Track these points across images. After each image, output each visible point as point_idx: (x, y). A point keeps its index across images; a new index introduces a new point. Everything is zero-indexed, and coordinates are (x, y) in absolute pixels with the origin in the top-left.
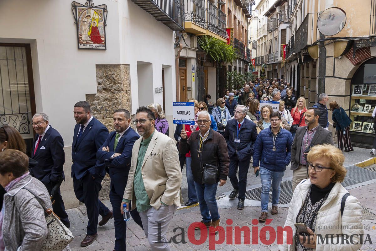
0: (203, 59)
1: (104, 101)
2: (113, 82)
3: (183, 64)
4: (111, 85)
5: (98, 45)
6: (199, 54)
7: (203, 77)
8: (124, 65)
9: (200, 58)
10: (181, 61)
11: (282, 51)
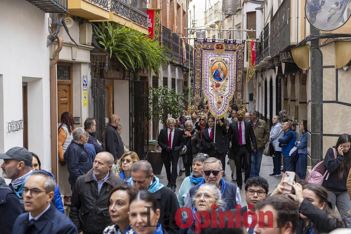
0: (103, 65)
3: (65, 75)
6: (96, 56)
7: (103, 98)
9: (98, 62)
10: (60, 68)
11: (250, 51)
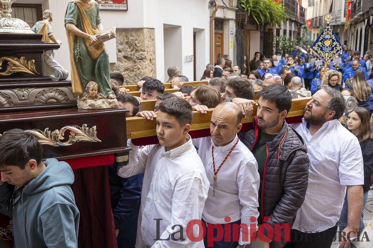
0: (243, 20)
1: (124, 71)
2: (136, 49)
3: (219, 27)
4: (133, 52)
5: (118, 5)
6: (239, 14)
7: (243, 43)
8: (148, 29)
10: (216, 23)
11: (347, 10)
